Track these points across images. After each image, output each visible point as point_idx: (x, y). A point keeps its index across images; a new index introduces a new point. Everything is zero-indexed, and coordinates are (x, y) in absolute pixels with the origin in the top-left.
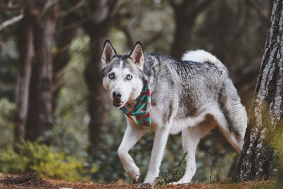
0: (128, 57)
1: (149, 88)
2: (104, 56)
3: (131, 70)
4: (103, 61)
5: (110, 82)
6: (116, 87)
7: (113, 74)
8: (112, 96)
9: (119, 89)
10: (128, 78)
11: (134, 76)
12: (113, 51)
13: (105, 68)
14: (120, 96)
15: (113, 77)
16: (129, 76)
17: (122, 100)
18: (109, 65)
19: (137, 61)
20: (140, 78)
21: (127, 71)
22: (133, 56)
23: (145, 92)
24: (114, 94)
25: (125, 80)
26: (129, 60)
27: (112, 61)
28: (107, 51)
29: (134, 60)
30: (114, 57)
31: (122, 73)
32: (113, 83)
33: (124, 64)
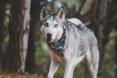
0: (56, 14)
1: (66, 35)
2: (42, 13)
3: (58, 22)
4: (41, 17)
5: (45, 28)
6: (49, 30)
7: (47, 23)
8: (46, 35)
9: (51, 31)
10: (56, 26)
11: (59, 25)
12: (47, 11)
13: (42, 21)
14: (51, 35)
15: (47, 25)
16: (56, 25)
17: (52, 38)
18: (45, 18)
19: (61, 17)
20: (62, 26)
21: (55, 22)
22: (59, 14)
23: (64, 37)
24: (48, 34)
25: (54, 27)
26: (56, 16)
27: (47, 16)
28: (43, 11)
29: (59, 17)
30: (48, 14)
31: (52, 23)
32: (47, 28)
33: (53, 18)
